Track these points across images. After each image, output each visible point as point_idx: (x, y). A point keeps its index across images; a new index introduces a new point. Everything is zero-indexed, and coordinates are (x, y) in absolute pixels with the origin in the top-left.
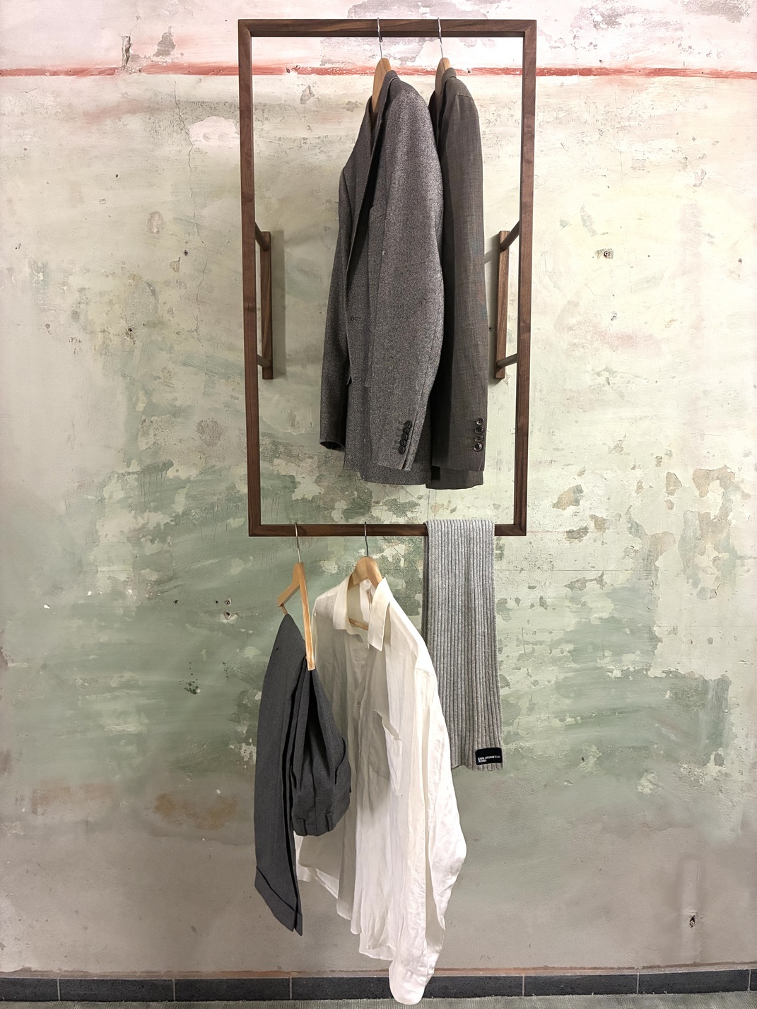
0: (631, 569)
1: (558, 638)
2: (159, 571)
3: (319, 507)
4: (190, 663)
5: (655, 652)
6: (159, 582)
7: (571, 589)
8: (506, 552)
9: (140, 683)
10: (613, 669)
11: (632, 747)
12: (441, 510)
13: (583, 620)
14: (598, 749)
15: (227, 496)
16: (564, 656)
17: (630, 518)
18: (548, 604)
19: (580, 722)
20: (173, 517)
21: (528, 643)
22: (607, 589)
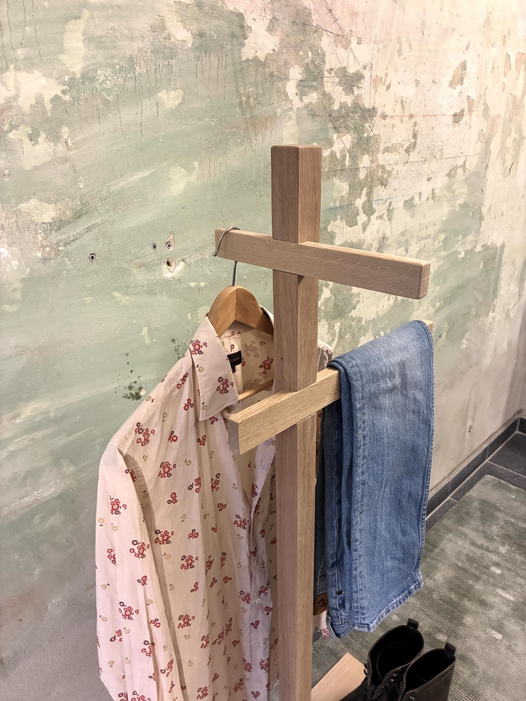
0: (480, 154)
1: (438, 229)
2: (56, 201)
3: (272, 75)
4: (127, 355)
5: (481, 230)
6: (59, 225)
7: (449, 177)
8: (418, 141)
9: (52, 414)
10: (461, 251)
11: (463, 315)
12: (380, 86)
13: (452, 208)
14: (448, 324)
15: (153, 44)
16: (440, 246)
17: (485, 100)
18: (436, 195)
19: (442, 304)
20: (64, 83)
21: (423, 238)
22: (467, 173)
